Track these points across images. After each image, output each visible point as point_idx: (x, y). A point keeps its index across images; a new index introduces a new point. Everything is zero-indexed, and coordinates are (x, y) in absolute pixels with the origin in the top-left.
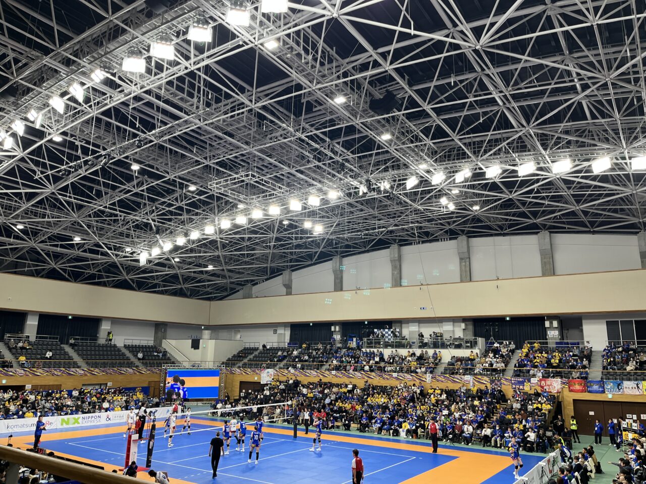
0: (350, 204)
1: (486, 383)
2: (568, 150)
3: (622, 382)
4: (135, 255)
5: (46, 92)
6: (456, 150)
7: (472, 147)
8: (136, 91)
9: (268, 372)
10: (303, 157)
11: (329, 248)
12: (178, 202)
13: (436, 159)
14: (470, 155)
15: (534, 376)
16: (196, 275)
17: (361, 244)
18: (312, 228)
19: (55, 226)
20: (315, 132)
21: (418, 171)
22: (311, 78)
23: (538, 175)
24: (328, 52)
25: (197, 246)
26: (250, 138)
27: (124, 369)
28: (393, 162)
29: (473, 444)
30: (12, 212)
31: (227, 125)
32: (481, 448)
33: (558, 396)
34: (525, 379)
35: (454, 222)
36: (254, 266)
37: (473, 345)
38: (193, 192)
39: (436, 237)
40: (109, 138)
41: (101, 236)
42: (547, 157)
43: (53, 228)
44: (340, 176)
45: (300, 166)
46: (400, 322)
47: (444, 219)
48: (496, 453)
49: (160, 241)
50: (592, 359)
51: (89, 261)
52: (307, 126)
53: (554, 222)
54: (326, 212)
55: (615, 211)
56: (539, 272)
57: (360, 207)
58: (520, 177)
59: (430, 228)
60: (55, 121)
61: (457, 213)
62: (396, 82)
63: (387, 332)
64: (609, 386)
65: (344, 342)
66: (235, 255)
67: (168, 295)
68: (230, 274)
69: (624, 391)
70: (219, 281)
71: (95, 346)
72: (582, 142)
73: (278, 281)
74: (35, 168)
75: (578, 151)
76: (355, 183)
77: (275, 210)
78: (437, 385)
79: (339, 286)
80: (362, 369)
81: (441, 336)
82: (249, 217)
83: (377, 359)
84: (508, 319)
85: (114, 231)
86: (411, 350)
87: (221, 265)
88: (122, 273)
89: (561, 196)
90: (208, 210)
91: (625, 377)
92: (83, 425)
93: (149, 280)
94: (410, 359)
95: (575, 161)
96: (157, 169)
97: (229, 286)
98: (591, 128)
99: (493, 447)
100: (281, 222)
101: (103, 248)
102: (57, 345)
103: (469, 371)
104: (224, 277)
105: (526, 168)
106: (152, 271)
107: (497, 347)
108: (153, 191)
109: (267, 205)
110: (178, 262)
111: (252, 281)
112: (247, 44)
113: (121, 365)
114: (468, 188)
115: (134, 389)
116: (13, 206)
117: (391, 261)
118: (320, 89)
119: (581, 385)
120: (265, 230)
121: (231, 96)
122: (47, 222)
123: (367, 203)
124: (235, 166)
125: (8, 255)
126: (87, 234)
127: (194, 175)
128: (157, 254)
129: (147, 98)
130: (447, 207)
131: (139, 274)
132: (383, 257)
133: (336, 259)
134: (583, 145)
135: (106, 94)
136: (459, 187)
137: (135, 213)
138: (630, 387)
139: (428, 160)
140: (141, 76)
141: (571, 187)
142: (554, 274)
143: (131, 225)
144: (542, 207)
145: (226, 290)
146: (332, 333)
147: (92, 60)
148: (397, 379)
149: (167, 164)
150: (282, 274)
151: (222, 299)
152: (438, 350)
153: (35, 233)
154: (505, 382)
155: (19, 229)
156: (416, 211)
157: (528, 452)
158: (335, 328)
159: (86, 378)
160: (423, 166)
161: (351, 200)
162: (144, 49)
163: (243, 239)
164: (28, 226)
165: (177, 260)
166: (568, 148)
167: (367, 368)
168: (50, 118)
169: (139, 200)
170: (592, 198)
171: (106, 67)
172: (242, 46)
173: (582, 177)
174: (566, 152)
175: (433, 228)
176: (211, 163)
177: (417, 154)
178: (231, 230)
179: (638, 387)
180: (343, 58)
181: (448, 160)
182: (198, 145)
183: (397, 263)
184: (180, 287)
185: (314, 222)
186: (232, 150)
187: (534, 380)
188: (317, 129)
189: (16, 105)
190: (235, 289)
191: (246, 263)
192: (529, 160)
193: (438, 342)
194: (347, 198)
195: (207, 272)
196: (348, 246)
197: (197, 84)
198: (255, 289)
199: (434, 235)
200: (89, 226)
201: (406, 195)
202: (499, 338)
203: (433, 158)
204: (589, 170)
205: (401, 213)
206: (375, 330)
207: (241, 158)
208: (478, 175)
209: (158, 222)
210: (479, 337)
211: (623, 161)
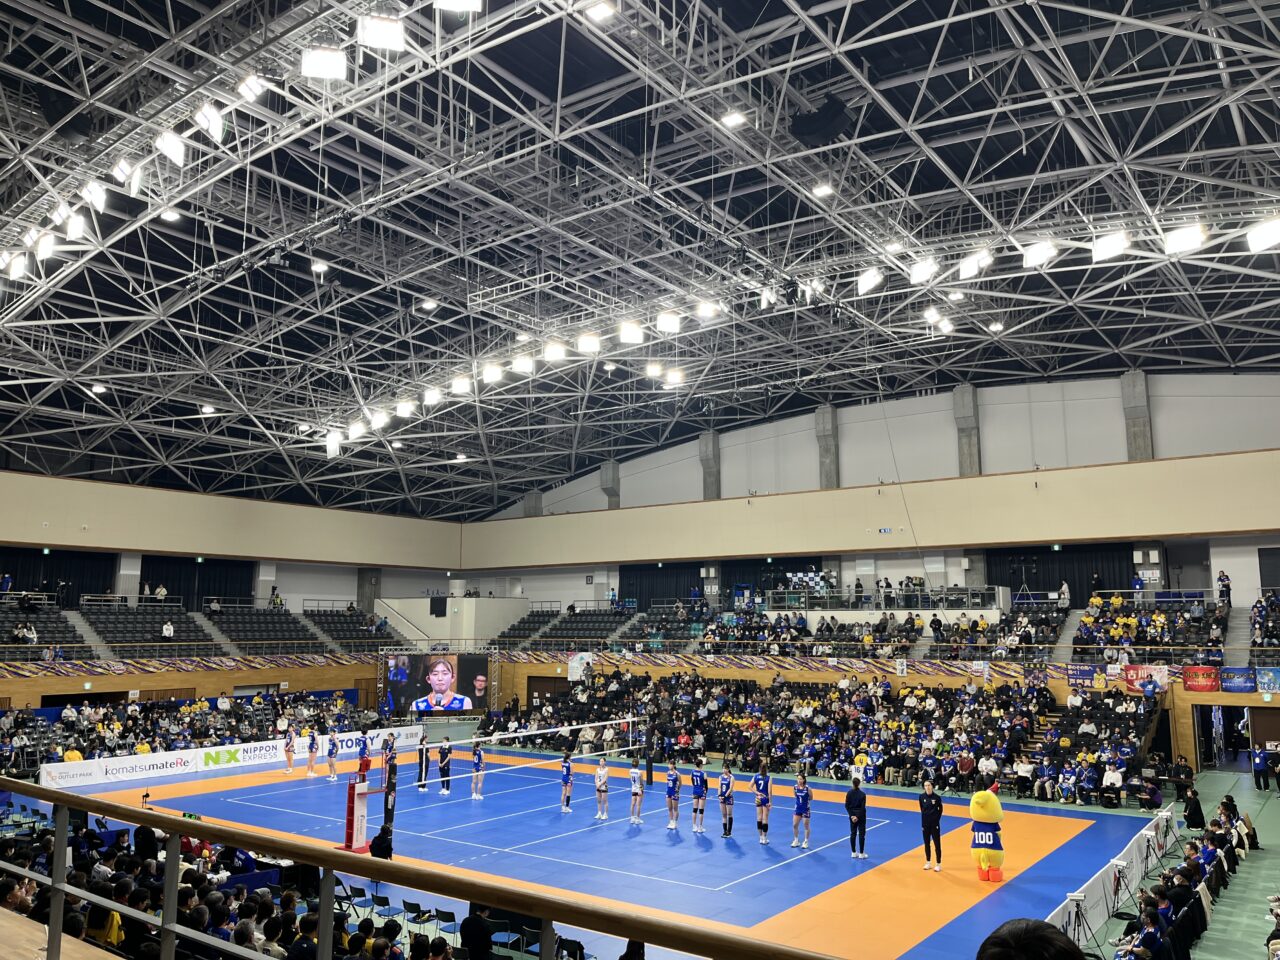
0: (738, 327)
1: (1016, 675)
2: (1197, 205)
4: (316, 438)
5: (149, 124)
6: (960, 210)
7: (995, 203)
8: (326, 116)
9: (582, 659)
10: (650, 236)
11: (693, 416)
12: (400, 333)
13: (920, 232)
14: (991, 219)
15: (1112, 661)
16: (433, 474)
17: (757, 406)
18: (663, 376)
19: (164, 387)
20: (678, 186)
21: (882, 257)
22: (674, 75)
23: (1128, 257)
24: (710, 20)
25: (435, 418)
26: (546, 201)
27: (309, 657)
28: (831, 239)
30: (81, 360)
31: (500, 176)
33: (1163, 700)
34: (1095, 667)
35: (948, 357)
36: (546, 454)
37: (987, 600)
38: (428, 313)
39: (910, 386)
40: (269, 211)
41: (251, 402)
42: (1154, 221)
43: (161, 390)
44: (720, 270)
45: (644, 255)
46: (838, 558)
47: (928, 351)
48: (1044, 811)
49: (366, 410)
50: (1230, 624)
51: (229, 451)
52: (660, 173)
53: (1154, 352)
54: (690, 346)
56: (1122, 453)
57: (759, 331)
58: (1091, 263)
59: (898, 369)
60: (165, 180)
61: (956, 338)
62: (845, 75)
63: (812, 579)
64: (1266, 677)
65: (725, 598)
66: (507, 433)
67: (379, 513)
68: (500, 470)
70: (479, 484)
71: (250, 614)
72: (1225, 188)
73: (591, 483)
74: (126, 275)
75: (1218, 206)
76: (752, 285)
77: (590, 344)
78: (916, 680)
79: (713, 490)
80: (766, 650)
81: (922, 584)
82: (539, 357)
84: (1056, 548)
85: (277, 393)
87: (481, 453)
88: (291, 472)
89: (1172, 299)
90: (456, 346)
92: (245, 764)
93: (342, 484)
95: (1211, 226)
96: (361, 269)
97: (497, 493)
98: (1246, 159)
99: (1037, 798)
100: (601, 364)
101: (257, 426)
102: (179, 613)
103: (981, 652)
104: (487, 476)
105: (1109, 244)
106: (347, 469)
108: (353, 313)
109: (574, 332)
110: (398, 449)
111: (542, 482)
112: (551, 12)
113: (303, 649)
114: (981, 288)
115: (330, 694)
116: (83, 349)
117: (819, 438)
118: (691, 99)
119: (1209, 676)
120: (567, 383)
121: (509, 117)
122: (150, 378)
123: (771, 324)
124: (511, 257)
125: (77, 443)
126: (224, 400)
127: (431, 278)
128: (360, 435)
129: (345, 130)
130: (936, 328)
131: (322, 474)
132: (801, 430)
133: (707, 437)
134: (1227, 194)
135: (264, 123)
136: (964, 286)
137: (315, 356)
139: (905, 233)
140: (335, 85)
141: (1198, 279)
142: (1153, 457)
143: (308, 381)
144: (1131, 323)
145: (491, 500)
146: (701, 582)
147: (238, 56)
148: (836, 668)
149: (379, 259)
150: (599, 468)
151: (482, 518)
152: (914, 612)
153: (127, 400)
154: (1054, 674)
155: (96, 394)
156: (880, 340)
157: (1107, 807)
158: (708, 572)
159: (240, 674)
160: (895, 248)
161: (743, 320)
162: (342, 30)
163: (523, 400)
164: (114, 387)
165: (397, 445)
166: (1199, 200)
167: (775, 648)
168: (155, 175)
169: (326, 331)
171: (269, 71)
172: (542, 16)
173: (1221, 260)
174: (1194, 209)
175: (905, 369)
176: (467, 254)
177: (883, 223)
178: (501, 385)
180: (738, 30)
181: (944, 232)
182: (442, 219)
183: (831, 442)
184: (402, 497)
185: (666, 365)
186: (509, 227)
187: (1113, 669)
188: (680, 180)
189: (89, 151)
190: (508, 499)
191: (529, 448)
192: (1116, 228)
193: (915, 597)
194: (735, 315)
195: (453, 467)
196: (730, 411)
197: (441, 95)
198: (547, 497)
199: (905, 383)
200: (228, 384)
201: (858, 305)
202: (1039, 586)
203: (912, 229)
204: (1238, 245)
205: (843, 341)
206: (789, 575)
207: (527, 243)
208: (1007, 260)
209: (361, 372)
210: (999, 585)
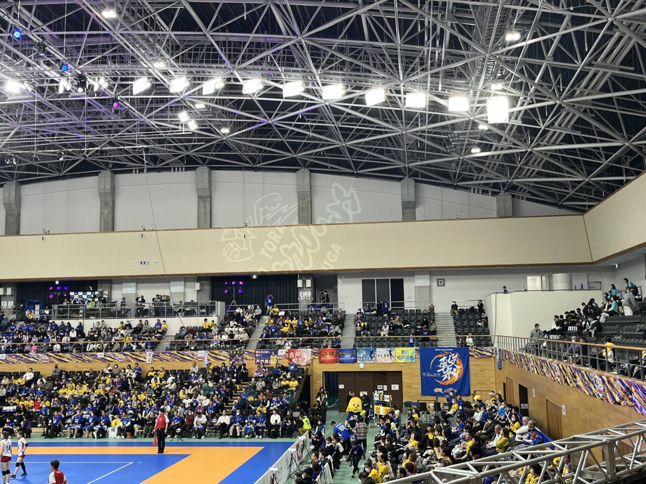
0: (40, 104)
1: (224, 359)
2: (341, 72)
3: (375, 350)
6: (205, 48)
7: (227, 48)
13: (178, 58)
14: (224, 58)
15: (280, 347)
17: (53, 166)
21: (151, 71)
23: (303, 98)
28: (115, 51)
29: (206, 437)
32: (217, 440)
33: (307, 369)
34: (271, 351)
35: (194, 147)
37: (210, 310)
39: (168, 164)
42: (318, 77)
44: (27, 59)
46: (110, 281)
47: (180, 141)
48: (235, 444)
50: (345, 324)
53: (316, 159)
55: (381, 152)
56: (295, 219)
57: (57, 110)
58: (282, 98)
59: (159, 151)
61: (199, 135)
63: (90, 296)
64: (362, 354)
65: (19, 311)
69: (376, 360)
72: (356, 65)
75: (352, 75)
76: (53, 74)
78: (159, 365)
79: (13, 228)
80: (51, 350)
81: (168, 300)
83: (73, 334)
84: (255, 277)
86: (125, 321)
89: (326, 128)
91: (378, 344)
94: (123, 332)
95: (347, 87)
98: (368, 49)
99: (231, 437)
103: (203, 345)
105: (293, 88)
107: (239, 313)
114: (216, 103)
117: (100, 194)
119: (333, 354)
123: (67, 106)
130: (186, 126)
133: (10, 186)
134: (356, 69)
136: (206, 100)
138: (383, 354)
139: (167, 56)
141: (340, 118)
142: (311, 223)
144: (304, 139)
148: (103, 360)
152: (162, 319)
154: (248, 357)
156: (147, 129)
157: (272, 438)
160: (160, 65)
161: (44, 99)
166: (342, 69)
167: (57, 347)
170: (361, 134)
173: (352, 108)
174: (339, 74)
175: (165, 152)
177: (152, 46)
179: (391, 354)
181: (194, 61)
183: (109, 198)
187: (281, 352)
192: (297, 79)
193: (162, 309)
194: (37, 94)
196: (31, 168)
199: (164, 161)
201: (132, 101)
202: (243, 301)
203: (172, 55)
204: (361, 100)
205: (121, 126)
206: (72, 294)
208: (233, 88)
210: (218, 301)
211: (397, 95)
